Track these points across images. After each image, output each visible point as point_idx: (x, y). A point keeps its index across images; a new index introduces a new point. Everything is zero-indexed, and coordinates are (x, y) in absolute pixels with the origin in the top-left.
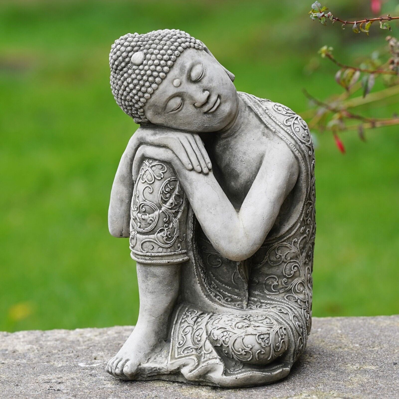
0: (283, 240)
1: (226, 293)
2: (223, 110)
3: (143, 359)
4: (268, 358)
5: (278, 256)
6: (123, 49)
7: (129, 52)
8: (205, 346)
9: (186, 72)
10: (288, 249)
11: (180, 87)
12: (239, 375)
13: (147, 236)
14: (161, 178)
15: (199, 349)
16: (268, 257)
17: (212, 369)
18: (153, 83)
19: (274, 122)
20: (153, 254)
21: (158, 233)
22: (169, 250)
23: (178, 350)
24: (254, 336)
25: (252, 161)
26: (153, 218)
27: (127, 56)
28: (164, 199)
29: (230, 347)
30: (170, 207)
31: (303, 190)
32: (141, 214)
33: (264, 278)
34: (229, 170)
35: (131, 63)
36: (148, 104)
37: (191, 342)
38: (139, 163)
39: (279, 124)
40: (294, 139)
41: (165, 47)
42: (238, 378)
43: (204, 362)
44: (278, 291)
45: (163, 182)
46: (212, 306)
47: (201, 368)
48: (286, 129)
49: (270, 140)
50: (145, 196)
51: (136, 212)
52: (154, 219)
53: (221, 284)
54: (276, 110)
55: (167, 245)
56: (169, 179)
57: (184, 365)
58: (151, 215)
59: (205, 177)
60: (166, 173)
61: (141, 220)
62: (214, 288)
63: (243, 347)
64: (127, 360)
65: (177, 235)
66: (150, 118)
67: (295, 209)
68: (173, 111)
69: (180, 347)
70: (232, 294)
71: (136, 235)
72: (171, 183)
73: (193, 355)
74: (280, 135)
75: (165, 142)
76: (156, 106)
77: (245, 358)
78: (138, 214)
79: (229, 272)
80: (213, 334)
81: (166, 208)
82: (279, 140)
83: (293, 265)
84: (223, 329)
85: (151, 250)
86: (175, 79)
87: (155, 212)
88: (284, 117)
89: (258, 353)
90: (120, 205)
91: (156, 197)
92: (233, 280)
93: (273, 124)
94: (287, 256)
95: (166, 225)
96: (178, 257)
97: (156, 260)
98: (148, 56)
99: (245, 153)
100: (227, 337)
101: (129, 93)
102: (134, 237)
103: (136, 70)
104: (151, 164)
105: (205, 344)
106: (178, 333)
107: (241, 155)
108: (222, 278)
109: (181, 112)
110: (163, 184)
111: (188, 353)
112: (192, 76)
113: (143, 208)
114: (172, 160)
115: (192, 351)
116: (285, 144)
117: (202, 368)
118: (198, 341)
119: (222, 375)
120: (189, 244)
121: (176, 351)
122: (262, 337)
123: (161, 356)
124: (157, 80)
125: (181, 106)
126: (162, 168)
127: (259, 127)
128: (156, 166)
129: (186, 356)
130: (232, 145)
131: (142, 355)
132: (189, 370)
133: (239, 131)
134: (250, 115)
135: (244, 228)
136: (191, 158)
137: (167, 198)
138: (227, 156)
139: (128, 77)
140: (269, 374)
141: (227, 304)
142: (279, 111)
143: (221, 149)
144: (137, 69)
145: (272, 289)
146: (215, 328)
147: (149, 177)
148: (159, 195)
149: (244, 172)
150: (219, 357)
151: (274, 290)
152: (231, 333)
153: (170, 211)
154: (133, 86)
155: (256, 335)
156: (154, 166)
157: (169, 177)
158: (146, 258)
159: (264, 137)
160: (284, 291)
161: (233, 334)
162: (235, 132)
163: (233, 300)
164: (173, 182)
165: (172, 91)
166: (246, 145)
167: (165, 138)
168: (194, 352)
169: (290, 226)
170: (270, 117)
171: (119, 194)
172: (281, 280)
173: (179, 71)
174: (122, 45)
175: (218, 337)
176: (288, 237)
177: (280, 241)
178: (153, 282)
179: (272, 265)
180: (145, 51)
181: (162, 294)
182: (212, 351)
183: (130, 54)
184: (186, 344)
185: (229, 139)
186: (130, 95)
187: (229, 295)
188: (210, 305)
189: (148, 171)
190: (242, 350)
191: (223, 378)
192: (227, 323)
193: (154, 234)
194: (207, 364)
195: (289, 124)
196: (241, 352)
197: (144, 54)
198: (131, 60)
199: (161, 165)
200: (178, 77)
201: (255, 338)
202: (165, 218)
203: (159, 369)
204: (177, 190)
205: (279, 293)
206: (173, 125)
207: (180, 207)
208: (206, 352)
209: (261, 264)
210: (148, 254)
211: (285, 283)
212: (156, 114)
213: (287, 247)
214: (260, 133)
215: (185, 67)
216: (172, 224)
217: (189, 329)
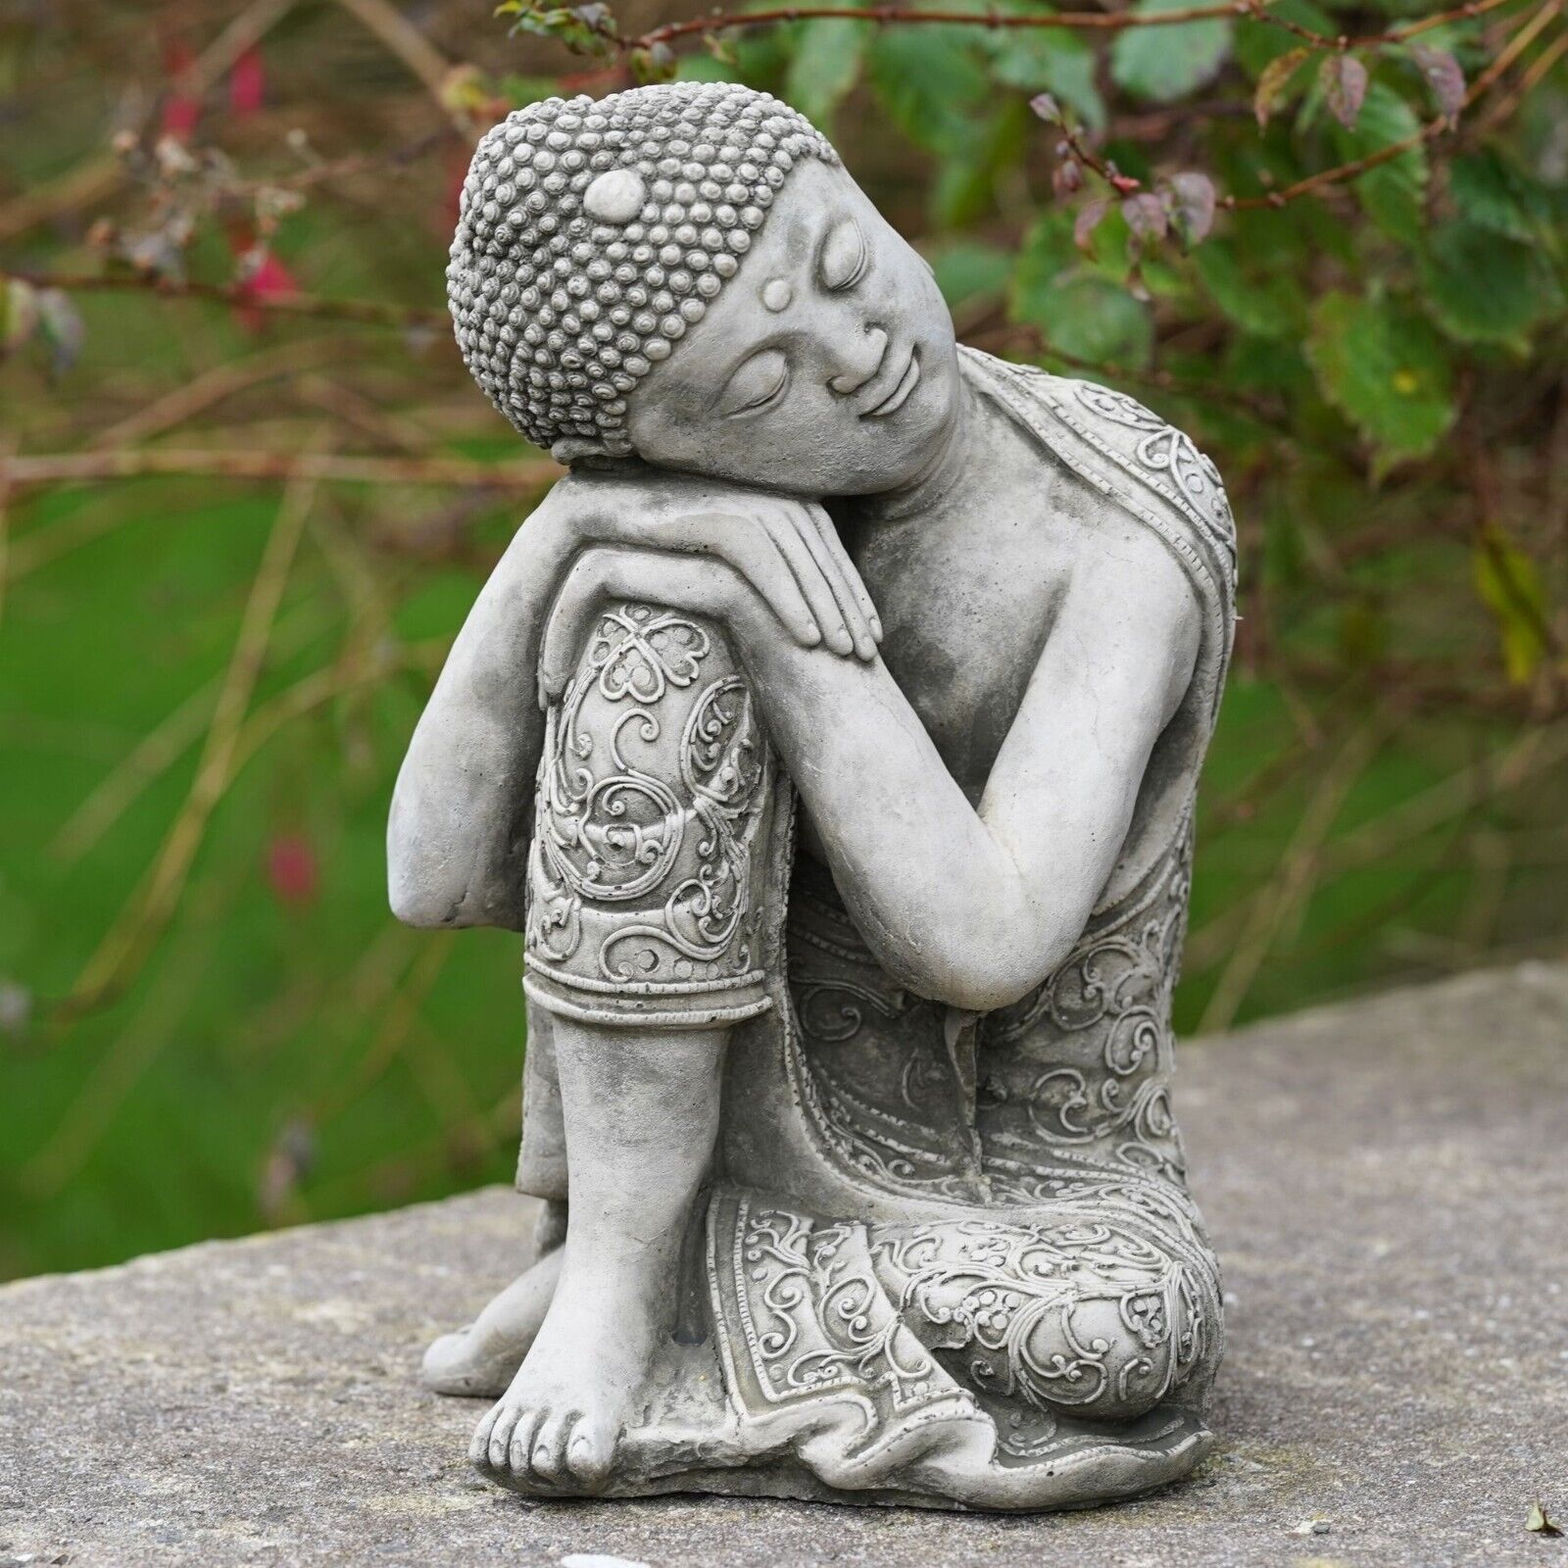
0: (1113, 926)
1: (892, 1143)
2: (927, 408)
3: (629, 1411)
4: (1157, 1389)
5: (1090, 991)
6: (544, 158)
7: (572, 172)
8: (899, 1352)
9: (810, 251)
10: (1127, 963)
11: (788, 314)
12: (1058, 1462)
13: (630, 915)
14: (692, 680)
15: (866, 1365)
16: (1051, 993)
17: (945, 1438)
18: (685, 295)
19: (1097, 456)
20: (655, 988)
21: (678, 900)
22: (715, 970)
23: (767, 1371)
24: (1113, 1305)
25: (1014, 611)
26: (660, 840)
27: (567, 189)
28: (700, 763)
29: (1013, 1352)
30: (725, 798)
31: (1200, 725)
32: (607, 827)
33: (1031, 1080)
34: (909, 647)
35: (584, 215)
36: (654, 380)
37: (821, 1336)
38: (581, 622)
39: (1124, 462)
40: (1188, 521)
41: (727, 152)
42: (1057, 1472)
43: (906, 1413)
44: (1091, 1132)
45: (696, 698)
46: (853, 1195)
47: (900, 1436)
48: (1152, 481)
49: (1085, 525)
50: (625, 753)
51: (573, 818)
52: (665, 844)
53: (863, 1106)
54: (1097, 408)
55: (710, 950)
56: (719, 683)
57: (816, 1430)
58: (650, 830)
59: (866, 674)
60: (706, 662)
61: (603, 850)
62: (841, 1121)
63: (1073, 1350)
64: (573, 1417)
65: (742, 910)
66: (648, 438)
67: (1163, 801)
68: (748, 407)
69: (776, 1360)
70: (913, 1147)
71: (579, 910)
72: (725, 698)
73: (845, 1386)
74: (1133, 506)
75: (706, 535)
76: (685, 387)
77: (1075, 1391)
78: (591, 828)
79: (888, 1057)
80: (927, 1300)
81: (711, 801)
82: (1131, 527)
83: (1137, 1026)
84: (967, 1281)
85: (647, 970)
86: (770, 280)
87: (668, 818)
88: (1134, 436)
89: (1130, 1372)
90: (465, 796)
91: (673, 757)
92: (904, 1092)
93: (1098, 463)
94: (1123, 989)
95: (706, 868)
96: (742, 996)
97: (665, 1010)
98: (662, 187)
99: (981, 581)
100: (997, 1313)
101: (573, 337)
102: (567, 921)
103: (609, 243)
104: (643, 622)
105: (896, 1343)
106: (749, 1304)
107: (965, 589)
108: (862, 1084)
109: (777, 412)
110: (698, 706)
111: (821, 1379)
112: (828, 270)
113: (616, 803)
114: (733, 607)
115: (839, 1374)
116: (1156, 541)
117: (907, 1436)
118: (855, 1329)
119: (991, 1462)
120: (771, 947)
121: (760, 1376)
122: (1140, 1306)
123: (691, 1398)
124: (707, 282)
125: (783, 390)
126: (690, 641)
127: (1035, 477)
128: (669, 632)
129: (817, 1393)
130: (925, 546)
131: (620, 1394)
132: (842, 1446)
133: (957, 491)
134: (992, 427)
135: (1021, 876)
136: (814, 598)
137: (708, 760)
138: (905, 593)
139: (572, 273)
140: (1159, 1454)
141: (904, 1185)
142: (1107, 410)
143: (879, 563)
144: (615, 241)
145: (1064, 1121)
146: (930, 1278)
147: (643, 677)
148: (683, 750)
149: (978, 657)
150: (966, 1391)
151: (1072, 1128)
152: (1014, 1294)
153: (723, 812)
154: (597, 308)
155: (1119, 1299)
156: (659, 631)
157: (716, 673)
158: (622, 1002)
159: (1061, 518)
160: (1108, 1131)
161: (1023, 1296)
162: (941, 496)
163: (923, 1171)
164: (730, 696)
165: (758, 327)
166: (989, 547)
167: (705, 518)
168: (848, 1377)
169: (1144, 871)
170: (1078, 436)
171: (468, 752)
172: (1096, 1087)
173: (784, 246)
174: (539, 144)
175: (956, 1313)
176: (1133, 912)
177: (1103, 932)
178: (643, 1101)
179: (1067, 1027)
180: (645, 167)
181: (673, 1147)
182: (932, 1370)
183: (579, 180)
184: (802, 1347)
185: (915, 524)
186: (581, 346)
187: (904, 1149)
188: (843, 1189)
189: (633, 652)
190: (1068, 1361)
191: (996, 1473)
192: (979, 1255)
193: (660, 905)
194: (924, 1421)
195: (1159, 460)
196: (1063, 1371)
197: (643, 179)
198: (582, 202)
199: (686, 626)
200: (782, 272)
201: (1116, 1311)
202: (702, 840)
203: (704, 1448)
204: (746, 726)
205: (1096, 1137)
206: (736, 465)
207: (752, 796)
208: (904, 1374)
209: (1022, 1023)
210: (634, 987)
211: (1112, 1098)
212: (676, 423)
213: (1125, 955)
214: (1039, 503)
215: (803, 230)
216: (725, 865)
217: (795, 1288)
